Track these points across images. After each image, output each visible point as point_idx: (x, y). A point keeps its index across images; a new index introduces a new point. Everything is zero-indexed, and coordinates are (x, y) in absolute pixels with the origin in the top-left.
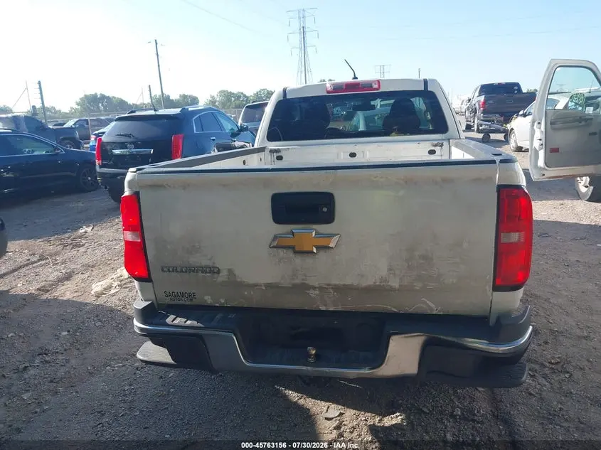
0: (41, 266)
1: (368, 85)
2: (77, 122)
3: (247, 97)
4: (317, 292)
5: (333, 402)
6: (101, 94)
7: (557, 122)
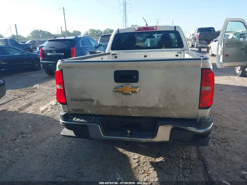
0: (19, 100)
1: (152, 28)
2: (31, 42)
3: (101, 32)
4: (131, 109)
5: (136, 153)
6: (40, 30)
7: (228, 44)
